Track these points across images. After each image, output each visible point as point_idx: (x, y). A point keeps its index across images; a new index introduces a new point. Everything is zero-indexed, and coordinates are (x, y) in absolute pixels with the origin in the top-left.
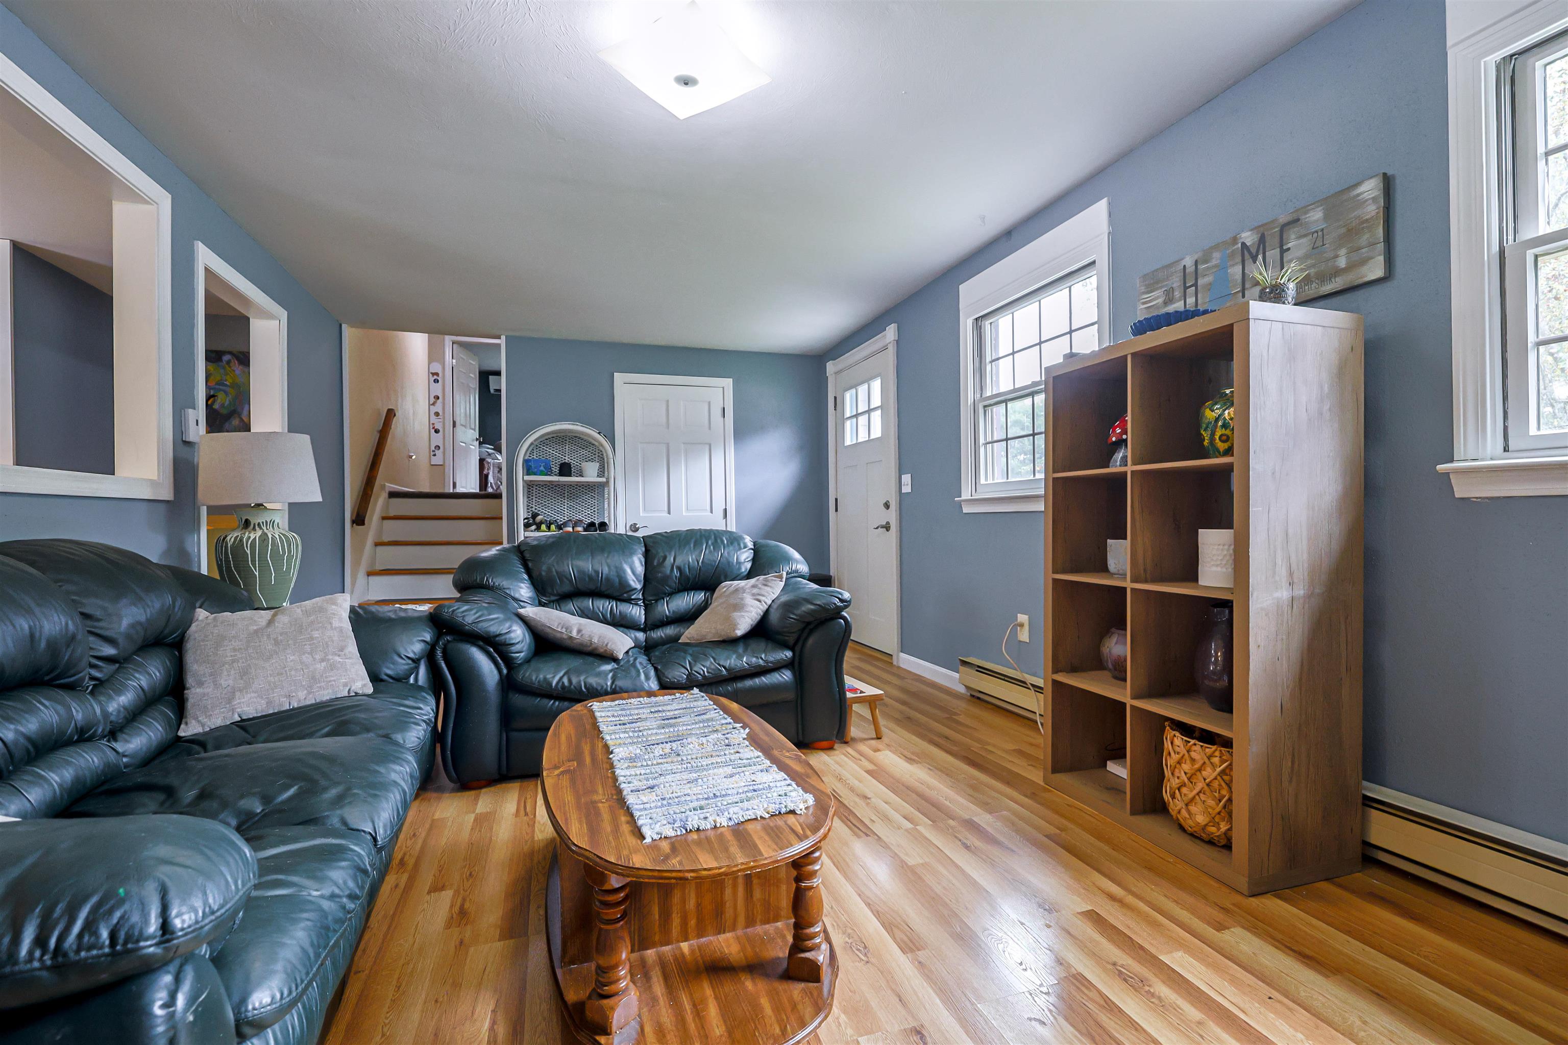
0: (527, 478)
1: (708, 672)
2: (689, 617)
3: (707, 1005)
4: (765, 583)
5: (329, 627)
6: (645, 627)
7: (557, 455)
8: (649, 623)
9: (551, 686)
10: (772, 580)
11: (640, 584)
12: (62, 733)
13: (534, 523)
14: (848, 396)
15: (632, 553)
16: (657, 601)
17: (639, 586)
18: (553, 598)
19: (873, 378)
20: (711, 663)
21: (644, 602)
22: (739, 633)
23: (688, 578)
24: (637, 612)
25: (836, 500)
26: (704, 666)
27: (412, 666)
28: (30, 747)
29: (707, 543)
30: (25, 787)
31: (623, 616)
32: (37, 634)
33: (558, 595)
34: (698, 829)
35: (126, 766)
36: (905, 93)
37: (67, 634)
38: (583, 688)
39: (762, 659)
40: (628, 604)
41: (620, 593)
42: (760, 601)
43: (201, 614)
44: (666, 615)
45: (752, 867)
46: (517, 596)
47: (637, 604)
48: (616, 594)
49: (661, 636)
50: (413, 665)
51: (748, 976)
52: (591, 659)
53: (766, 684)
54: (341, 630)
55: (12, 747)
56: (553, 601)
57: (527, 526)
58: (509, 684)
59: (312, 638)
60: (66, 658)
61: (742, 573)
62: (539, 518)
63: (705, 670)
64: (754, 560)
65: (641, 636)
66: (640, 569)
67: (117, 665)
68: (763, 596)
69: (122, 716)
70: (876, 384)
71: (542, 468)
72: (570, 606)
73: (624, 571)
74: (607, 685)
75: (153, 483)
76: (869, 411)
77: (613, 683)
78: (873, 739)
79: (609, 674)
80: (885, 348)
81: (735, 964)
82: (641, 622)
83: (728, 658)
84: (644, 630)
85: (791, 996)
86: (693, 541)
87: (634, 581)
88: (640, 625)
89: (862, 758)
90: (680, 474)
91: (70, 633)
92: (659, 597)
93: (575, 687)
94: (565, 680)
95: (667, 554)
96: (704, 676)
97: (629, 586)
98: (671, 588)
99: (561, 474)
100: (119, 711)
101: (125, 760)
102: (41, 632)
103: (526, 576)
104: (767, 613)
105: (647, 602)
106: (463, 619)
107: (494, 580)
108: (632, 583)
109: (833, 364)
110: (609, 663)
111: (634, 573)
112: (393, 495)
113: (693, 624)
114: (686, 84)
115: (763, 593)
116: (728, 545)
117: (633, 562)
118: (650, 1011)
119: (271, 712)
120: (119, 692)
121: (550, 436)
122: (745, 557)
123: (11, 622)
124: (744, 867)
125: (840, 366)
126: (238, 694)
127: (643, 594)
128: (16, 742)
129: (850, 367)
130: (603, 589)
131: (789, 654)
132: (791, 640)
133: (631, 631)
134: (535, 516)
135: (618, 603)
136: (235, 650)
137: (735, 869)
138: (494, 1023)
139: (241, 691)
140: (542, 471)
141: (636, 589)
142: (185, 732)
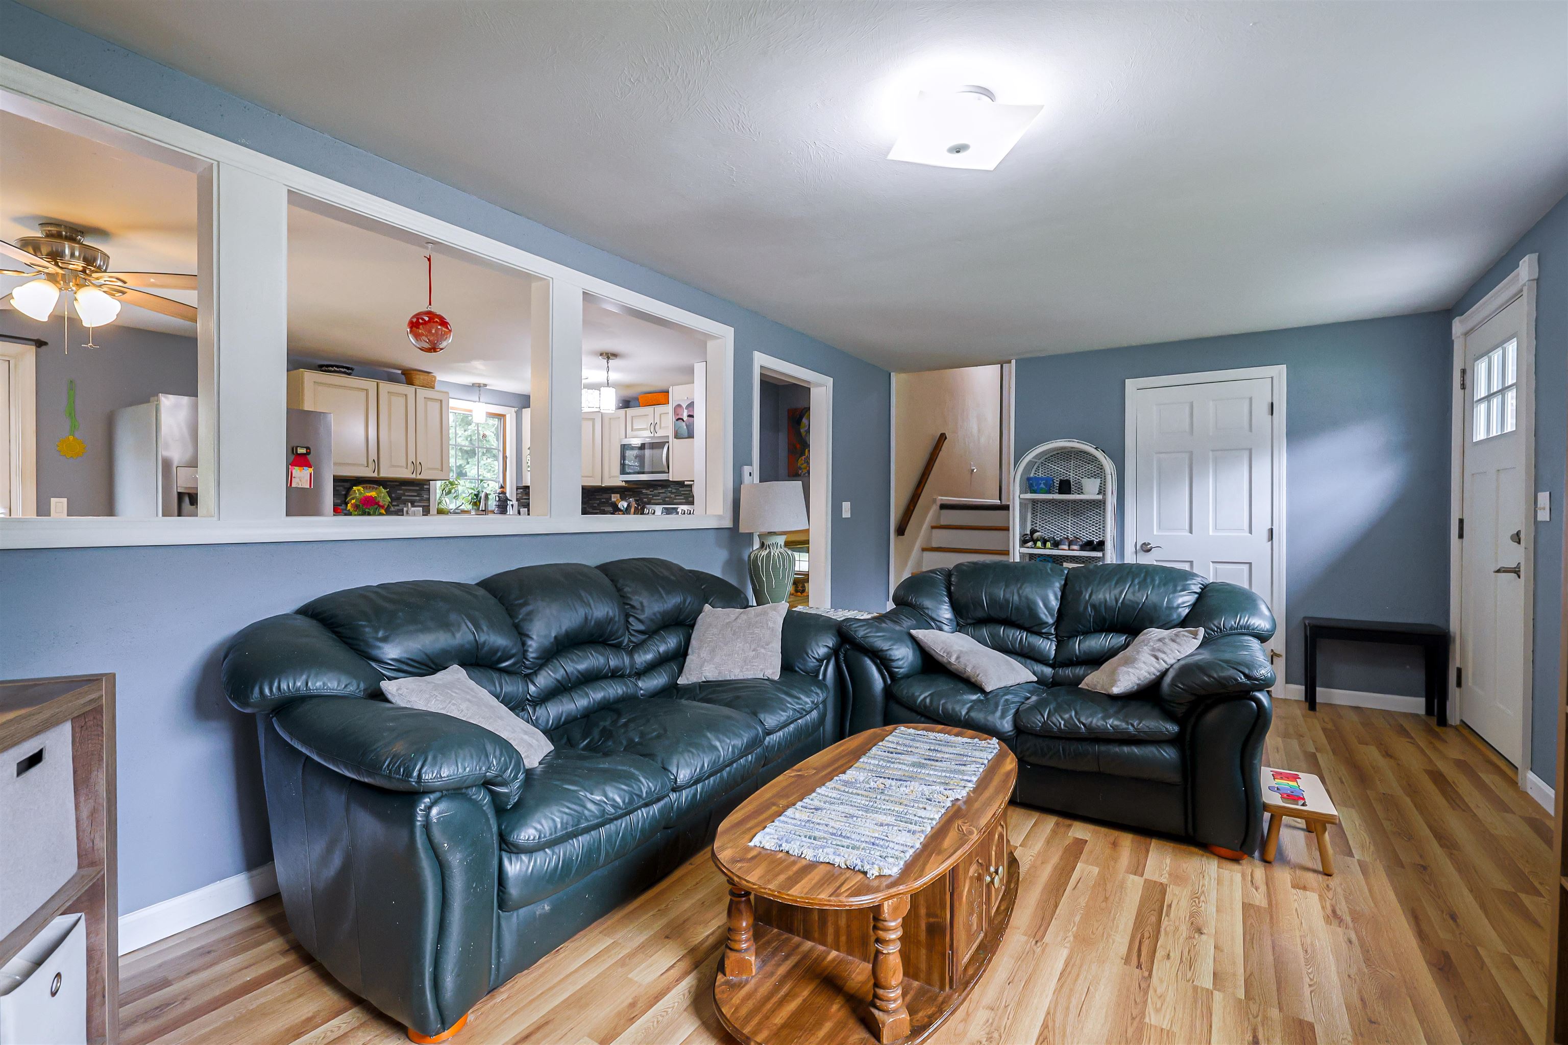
0: (1022, 496)
1: (1065, 725)
2: (1096, 660)
3: (794, 1000)
4: (1174, 638)
5: (765, 627)
6: (1055, 663)
7: (1060, 471)
8: (1059, 659)
9: (916, 703)
10: (1184, 635)
11: (1052, 618)
12: (600, 671)
13: (1032, 540)
14: (1481, 367)
15: (1050, 585)
16: (1069, 638)
17: (1050, 621)
18: (969, 621)
19: (1509, 339)
20: (1071, 716)
21: (1056, 637)
22: (1116, 690)
23: (1104, 619)
24: (1049, 647)
25: (1461, 521)
26: (1062, 719)
27: (815, 664)
28: (580, 676)
29: (1133, 582)
30: (576, 697)
31: (1032, 647)
32: (590, 618)
33: (973, 619)
34: (787, 852)
35: (642, 695)
36: (1254, 24)
37: (607, 618)
38: (941, 712)
39: (1133, 725)
40: (1038, 637)
41: (1034, 627)
42: (1157, 658)
43: (707, 607)
44: (1076, 655)
45: (775, 896)
46: (934, 616)
47: (1048, 639)
48: (1027, 625)
49: (1069, 675)
50: (817, 664)
51: (842, 1003)
52: (961, 685)
53: (1136, 754)
54: (773, 630)
55: (570, 675)
56: (970, 624)
57: (1024, 542)
58: (888, 692)
59: (753, 633)
60: (608, 630)
61: (1174, 620)
62: (1036, 535)
63: (1063, 723)
64: (1194, 606)
65: (1048, 671)
66: (1055, 603)
67: (647, 636)
68: (1164, 653)
69: (643, 666)
70: (1512, 348)
71: (1042, 486)
72: (985, 632)
73: (1035, 604)
74: (961, 714)
75: (720, 517)
76: (1503, 391)
77: (967, 713)
78: (1315, 871)
79: (967, 703)
80: (1518, 295)
81: (846, 988)
82: (1049, 657)
83: (1092, 715)
84: (1053, 666)
85: (849, 1037)
86: (1118, 576)
87: (1046, 615)
88: (1049, 660)
89: (1263, 888)
90: (1207, 487)
91: (609, 618)
92: (1073, 635)
93: (934, 709)
94: (928, 700)
95: (1083, 589)
96: (1060, 728)
97: (1040, 619)
98: (1084, 627)
99: (1061, 492)
100: (642, 663)
101: (642, 692)
102: (592, 616)
103: (947, 599)
104: (1164, 673)
105: (1059, 638)
106: (855, 634)
107: (917, 600)
108: (1043, 616)
109: (1460, 322)
110: (976, 694)
111: (1046, 606)
112: (944, 507)
113: (1097, 670)
114: (958, 152)
115: (1166, 649)
116: (1159, 586)
117: (1047, 596)
118: (762, 978)
119: (720, 679)
120: (645, 653)
121: (1055, 453)
122: (1184, 601)
123: (576, 610)
124: (769, 892)
125: (1470, 324)
126: (706, 663)
127: (1055, 629)
128: (572, 673)
129: (1482, 323)
130: (1014, 618)
131: (1172, 728)
132: (1180, 711)
133: (1039, 664)
134: (1033, 531)
135: (1029, 634)
136: (713, 635)
137: (763, 890)
138: (712, 934)
139: (708, 662)
140: (1042, 489)
141: (1046, 623)
142: (681, 681)
